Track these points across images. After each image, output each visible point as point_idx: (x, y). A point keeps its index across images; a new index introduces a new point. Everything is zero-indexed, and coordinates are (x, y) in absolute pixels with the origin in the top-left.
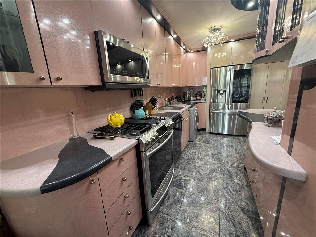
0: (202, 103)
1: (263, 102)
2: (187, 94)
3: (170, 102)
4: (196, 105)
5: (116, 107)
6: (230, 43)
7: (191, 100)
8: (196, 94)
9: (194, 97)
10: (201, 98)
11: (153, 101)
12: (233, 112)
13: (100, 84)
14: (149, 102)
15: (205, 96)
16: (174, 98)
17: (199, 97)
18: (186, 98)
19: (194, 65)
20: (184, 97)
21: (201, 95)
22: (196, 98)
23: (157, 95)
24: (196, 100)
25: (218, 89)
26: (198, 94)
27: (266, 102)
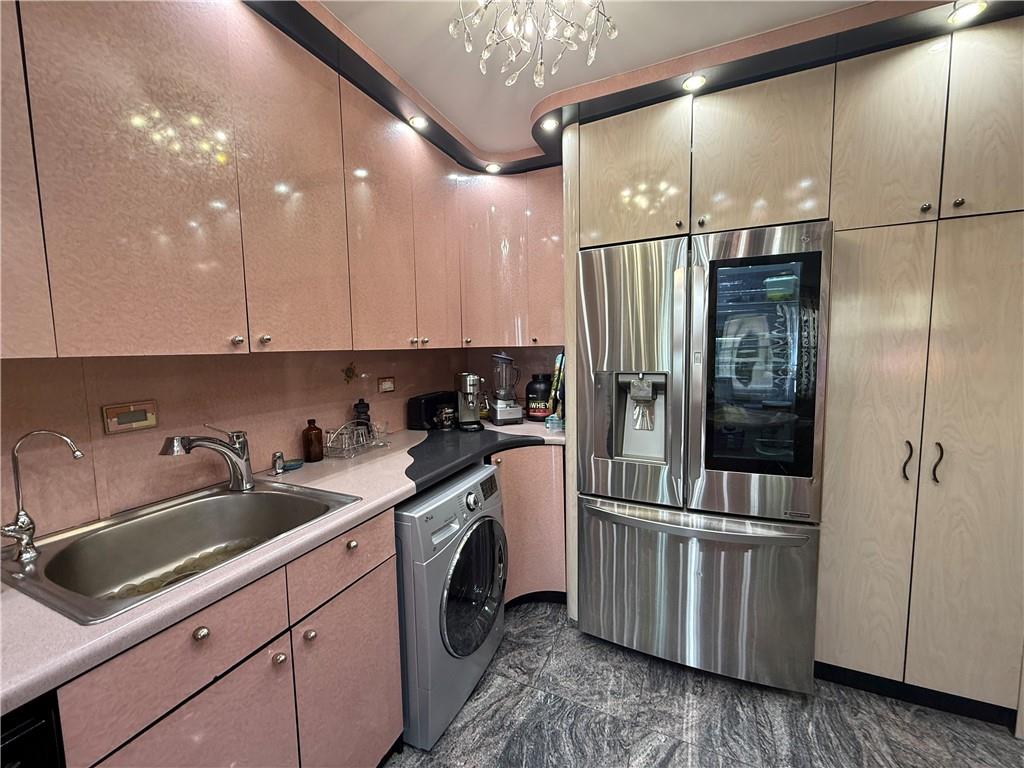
0: (543, 442)
1: (912, 472)
2: (470, 389)
6: (683, 105)
9: (517, 401)
12: (725, 525)
15: (560, 408)
19: (505, 251)
22: (527, 409)
25: (617, 375)
26: (538, 386)
27: (935, 479)
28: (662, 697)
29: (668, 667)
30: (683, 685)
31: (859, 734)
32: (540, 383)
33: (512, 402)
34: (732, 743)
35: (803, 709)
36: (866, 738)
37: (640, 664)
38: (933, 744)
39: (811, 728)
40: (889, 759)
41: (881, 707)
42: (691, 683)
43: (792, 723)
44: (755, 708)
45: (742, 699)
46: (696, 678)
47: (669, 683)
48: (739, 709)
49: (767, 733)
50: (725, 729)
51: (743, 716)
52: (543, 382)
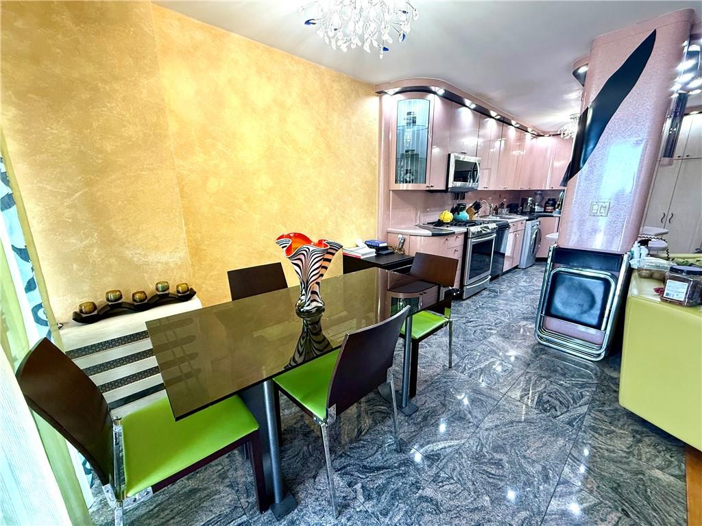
0: (553, 216)
1: (664, 221)
2: (529, 202)
3: (497, 211)
4: (539, 219)
5: (442, 208)
7: (534, 212)
8: (547, 203)
9: (542, 207)
10: (554, 209)
11: (477, 206)
13: (444, 189)
14: (471, 207)
15: (560, 207)
16: (505, 206)
17: (551, 208)
18: (526, 207)
20: (522, 206)
21: (553, 205)
22: (545, 209)
23: (481, 199)
24: (545, 212)
26: (550, 202)
27: (670, 222)
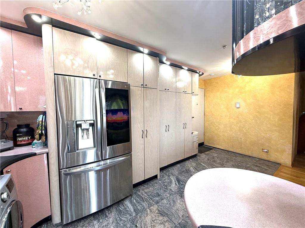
8: (15, 130)
9: (7, 140)
10: (32, 140)
15: (44, 137)
17: (26, 138)
21: (30, 134)
22: (15, 141)
25: (76, 122)
26: (22, 130)
27: (146, 137)
28: (101, 223)
29: (99, 212)
30: (105, 214)
31: (141, 195)
32: (23, 128)
33: (4, 140)
34: (122, 218)
35: (132, 198)
36: (143, 195)
37: (90, 218)
38: (151, 188)
39: (135, 201)
40: (147, 196)
41: (142, 187)
42: (107, 212)
43: (131, 203)
44: (123, 205)
45: (120, 206)
46: (108, 209)
47: (101, 217)
48: (121, 209)
49: (128, 209)
50: (120, 216)
51: (122, 210)
52: (25, 128)
